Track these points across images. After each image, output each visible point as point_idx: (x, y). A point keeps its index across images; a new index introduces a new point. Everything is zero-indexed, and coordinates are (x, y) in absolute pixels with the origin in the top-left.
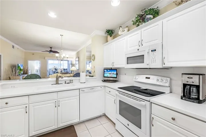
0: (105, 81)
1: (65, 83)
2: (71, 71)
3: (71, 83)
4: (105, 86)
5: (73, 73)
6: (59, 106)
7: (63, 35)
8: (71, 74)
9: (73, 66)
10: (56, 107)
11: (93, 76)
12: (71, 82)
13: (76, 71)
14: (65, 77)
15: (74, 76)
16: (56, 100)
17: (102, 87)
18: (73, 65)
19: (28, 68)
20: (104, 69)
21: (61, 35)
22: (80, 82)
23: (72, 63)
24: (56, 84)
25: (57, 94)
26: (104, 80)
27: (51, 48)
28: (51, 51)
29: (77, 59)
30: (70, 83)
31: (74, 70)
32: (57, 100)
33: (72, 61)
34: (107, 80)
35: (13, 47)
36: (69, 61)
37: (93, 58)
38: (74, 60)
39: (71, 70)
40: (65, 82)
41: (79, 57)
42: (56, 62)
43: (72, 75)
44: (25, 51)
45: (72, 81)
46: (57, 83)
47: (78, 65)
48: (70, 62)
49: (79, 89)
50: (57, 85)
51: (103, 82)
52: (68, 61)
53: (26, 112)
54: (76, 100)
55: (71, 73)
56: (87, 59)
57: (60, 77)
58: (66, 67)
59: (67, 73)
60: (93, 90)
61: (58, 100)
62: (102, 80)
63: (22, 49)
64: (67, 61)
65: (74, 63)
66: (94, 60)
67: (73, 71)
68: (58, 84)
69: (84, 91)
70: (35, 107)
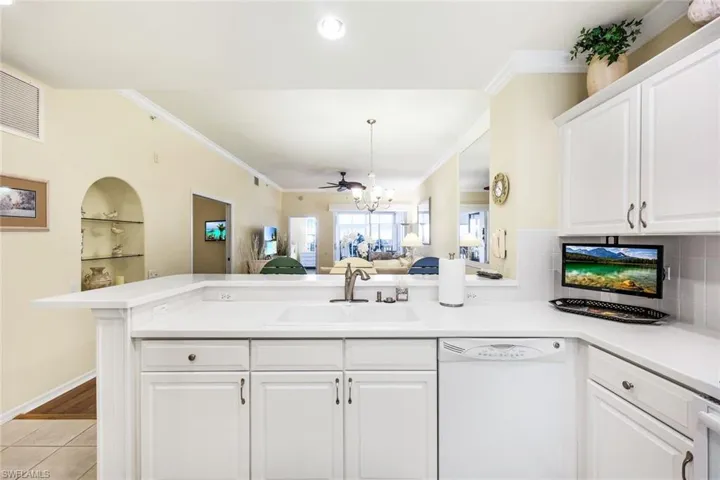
0: (566, 305)
1: (379, 300)
2: (404, 248)
3: (402, 300)
4: (580, 342)
5: (412, 257)
6: (350, 401)
7: (374, 122)
8: (403, 260)
9: (411, 231)
10: (338, 402)
11: (498, 277)
12: (399, 296)
13: (419, 248)
14: (379, 272)
15: (412, 271)
16: (339, 375)
17: (561, 342)
18: (408, 227)
19: (288, 238)
20: (564, 245)
21: (368, 122)
22: (438, 299)
23: (406, 221)
24: (346, 300)
25: (344, 349)
26: (564, 301)
27: (343, 174)
28: (343, 184)
29: (425, 207)
30: (397, 303)
31: (411, 245)
32: (344, 374)
33: (405, 213)
34: (584, 303)
35: (257, 181)
36: (397, 216)
37: (499, 193)
38: (414, 211)
39: (403, 244)
40: (379, 294)
41: (430, 199)
42: (360, 219)
43: (406, 263)
44: (281, 189)
45: (406, 292)
46: (349, 297)
47: (427, 227)
48: (400, 220)
49: (437, 339)
50: (348, 303)
51: (558, 308)
52: (394, 214)
53: (243, 402)
54: (419, 387)
55: (404, 256)
56: (462, 202)
57: (359, 272)
58: (387, 236)
59: (389, 256)
60: (510, 351)
61: (349, 374)
62: (554, 302)
63: (276, 186)
64: (391, 216)
65: (414, 221)
66: (503, 200)
67: (409, 248)
68: (353, 300)
69: (460, 350)
70: (269, 387)
